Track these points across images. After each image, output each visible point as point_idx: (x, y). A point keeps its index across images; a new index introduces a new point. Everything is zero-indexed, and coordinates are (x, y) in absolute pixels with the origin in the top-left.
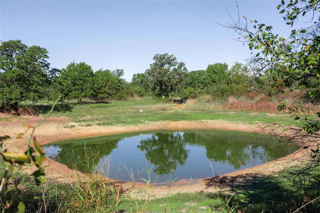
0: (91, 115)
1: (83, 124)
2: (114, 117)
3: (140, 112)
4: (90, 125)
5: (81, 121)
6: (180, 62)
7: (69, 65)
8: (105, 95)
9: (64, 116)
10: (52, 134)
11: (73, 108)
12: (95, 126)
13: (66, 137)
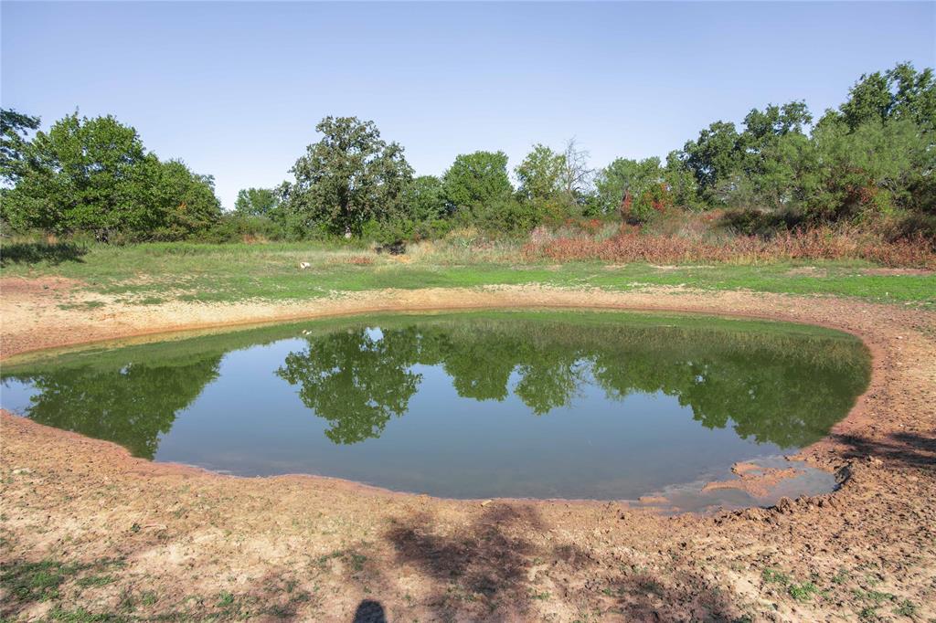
0: (153, 273)
1: (131, 297)
2: (231, 280)
3: (303, 267)
4: (157, 302)
5: (121, 288)
6: (388, 144)
7: (58, 123)
8: (177, 231)
9: (55, 275)
10: (15, 331)
11: (85, 254)
12: (176, 303)
13: (75, 338)
